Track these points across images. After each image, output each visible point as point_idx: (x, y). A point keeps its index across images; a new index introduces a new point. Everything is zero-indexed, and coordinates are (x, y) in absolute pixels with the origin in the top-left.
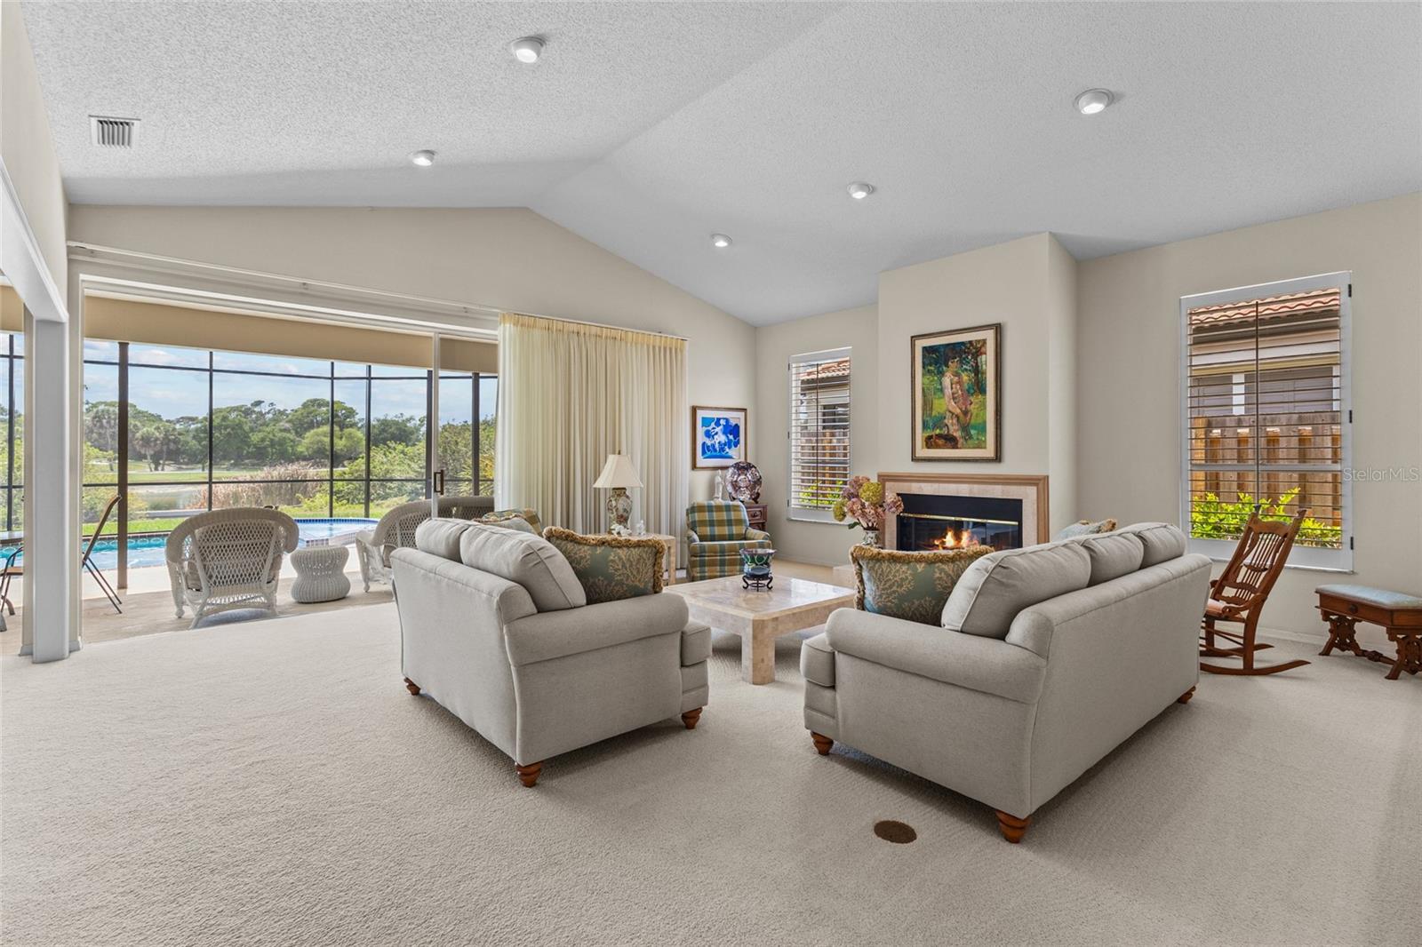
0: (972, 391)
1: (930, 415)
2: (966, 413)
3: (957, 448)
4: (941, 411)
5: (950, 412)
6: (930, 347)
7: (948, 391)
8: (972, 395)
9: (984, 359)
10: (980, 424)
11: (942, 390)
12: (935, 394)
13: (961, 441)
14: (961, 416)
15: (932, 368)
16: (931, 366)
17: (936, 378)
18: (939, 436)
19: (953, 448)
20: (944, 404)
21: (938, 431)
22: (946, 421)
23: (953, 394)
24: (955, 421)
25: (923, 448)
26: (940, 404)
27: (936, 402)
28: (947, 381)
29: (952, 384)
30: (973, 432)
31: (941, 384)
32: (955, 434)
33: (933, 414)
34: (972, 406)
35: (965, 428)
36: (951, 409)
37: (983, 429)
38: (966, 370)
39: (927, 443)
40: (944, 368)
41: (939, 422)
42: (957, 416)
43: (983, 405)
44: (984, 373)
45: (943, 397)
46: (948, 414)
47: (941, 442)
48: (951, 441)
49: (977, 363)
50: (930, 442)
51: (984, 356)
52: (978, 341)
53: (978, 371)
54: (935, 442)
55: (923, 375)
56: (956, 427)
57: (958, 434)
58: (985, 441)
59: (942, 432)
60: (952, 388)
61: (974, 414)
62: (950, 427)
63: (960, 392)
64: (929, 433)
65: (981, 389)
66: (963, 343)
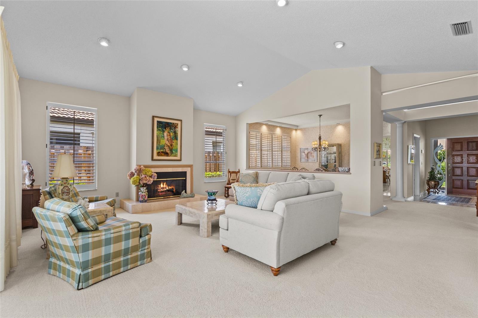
0: (174, 139)
1: (159, 145)
2: (171, 145)
3: (169, 156)
4: (163, 144)
5: (167, 144)
6: (160, 121)
7: (166, 138)
8: (174, 140)
9: (177, 130)
10: (176, 149)
11: (164, 137)
12: (161, 138)
13: (170, 154)
14: (170, 146)
15: (160, 129)
16: (160, 128)
17: (162, 132)
18: (162, 152)
19: (167, 156)
20: (164, 141)
21: (162, 151)
22: (165, 147)
23: (167, 139)
24: (168, 147)
25: (156, 156)
26: (163, 141)
27: (161, 141)
28: (165, 134)
29: (167, 135)
30: (174, 151)
31: (163, 135)
32: (168, 152)
33: (160, 145)
34: (174, 143)
35: (171, 150)
36: (166, 143)
37: (177, 151)
38: (172, 132)
39: (158, 154)
40: (165, 130)
41: (163, 147)
42: (169, 146)
43: (177, 144)
44: (177, 134)
45: (164, 139)
46: (166, 145)
47: (163, 154)
48: (166, 154)
49: (175, 130)
50: (159, 154)
51: (177, 129)
52: (176, 124)
53: (175, 133)
54: (161, 154)
55: (157, 130)
56: (168, 150)
57: (169, 152)
58: (177, 155)
59: (163, 151)
60: (167, 137)
61: (174, 146)
62: (166, 149)
63: (170, 138)
64: (159, 151)
65: (176, 138)
66: (171, 123)
